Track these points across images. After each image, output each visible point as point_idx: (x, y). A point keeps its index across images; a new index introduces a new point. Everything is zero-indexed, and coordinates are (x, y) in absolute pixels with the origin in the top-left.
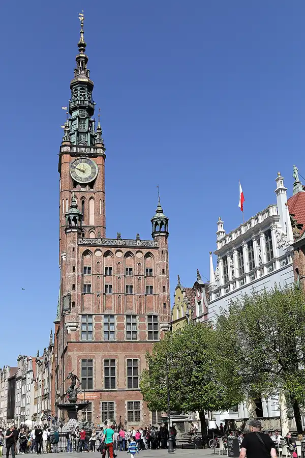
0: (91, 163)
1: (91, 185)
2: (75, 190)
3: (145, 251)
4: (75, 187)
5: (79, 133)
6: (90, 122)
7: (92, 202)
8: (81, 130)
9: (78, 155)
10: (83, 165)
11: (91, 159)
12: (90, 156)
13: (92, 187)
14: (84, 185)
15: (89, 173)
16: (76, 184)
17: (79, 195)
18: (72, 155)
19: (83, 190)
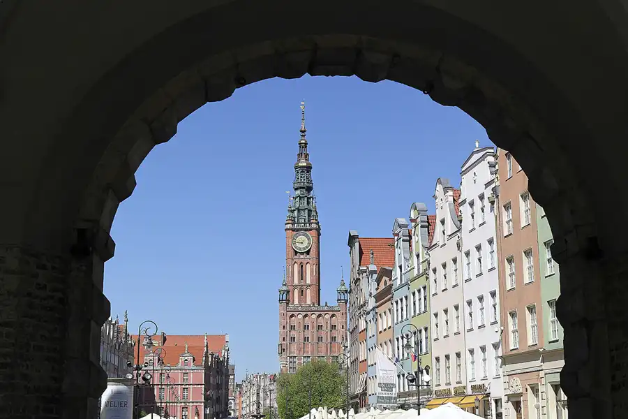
0: (307, 236)
1: (308, 252)
2: (296, 257)
3: (331, 313)
4: (296, 254)
5: (299, 210)
6: (309, 198)
7: (308, 265)
8: (302, 207)
9: (298, 230)
10: (301, 238)
11: (307, 233)
12: (306, 230)
13: (308, 254)
14: (302, 253)
15: (306, 244)
16: (296, 253)
17: (299, 262)
18: (293, 230)
19: (302, 256)
